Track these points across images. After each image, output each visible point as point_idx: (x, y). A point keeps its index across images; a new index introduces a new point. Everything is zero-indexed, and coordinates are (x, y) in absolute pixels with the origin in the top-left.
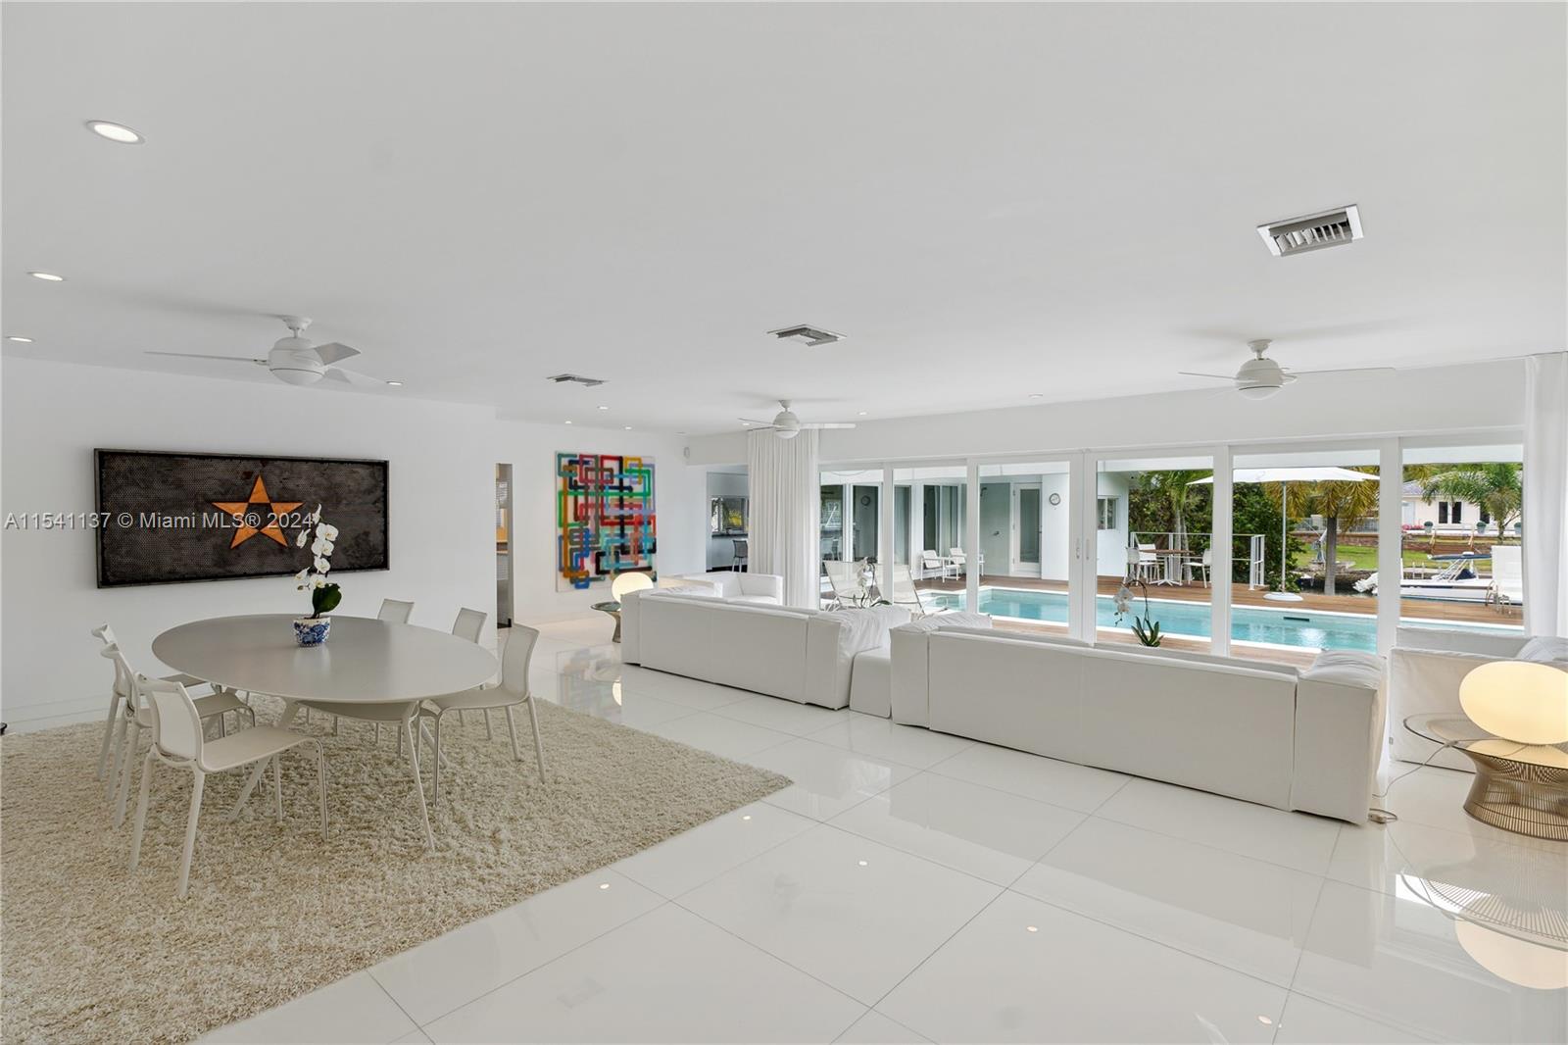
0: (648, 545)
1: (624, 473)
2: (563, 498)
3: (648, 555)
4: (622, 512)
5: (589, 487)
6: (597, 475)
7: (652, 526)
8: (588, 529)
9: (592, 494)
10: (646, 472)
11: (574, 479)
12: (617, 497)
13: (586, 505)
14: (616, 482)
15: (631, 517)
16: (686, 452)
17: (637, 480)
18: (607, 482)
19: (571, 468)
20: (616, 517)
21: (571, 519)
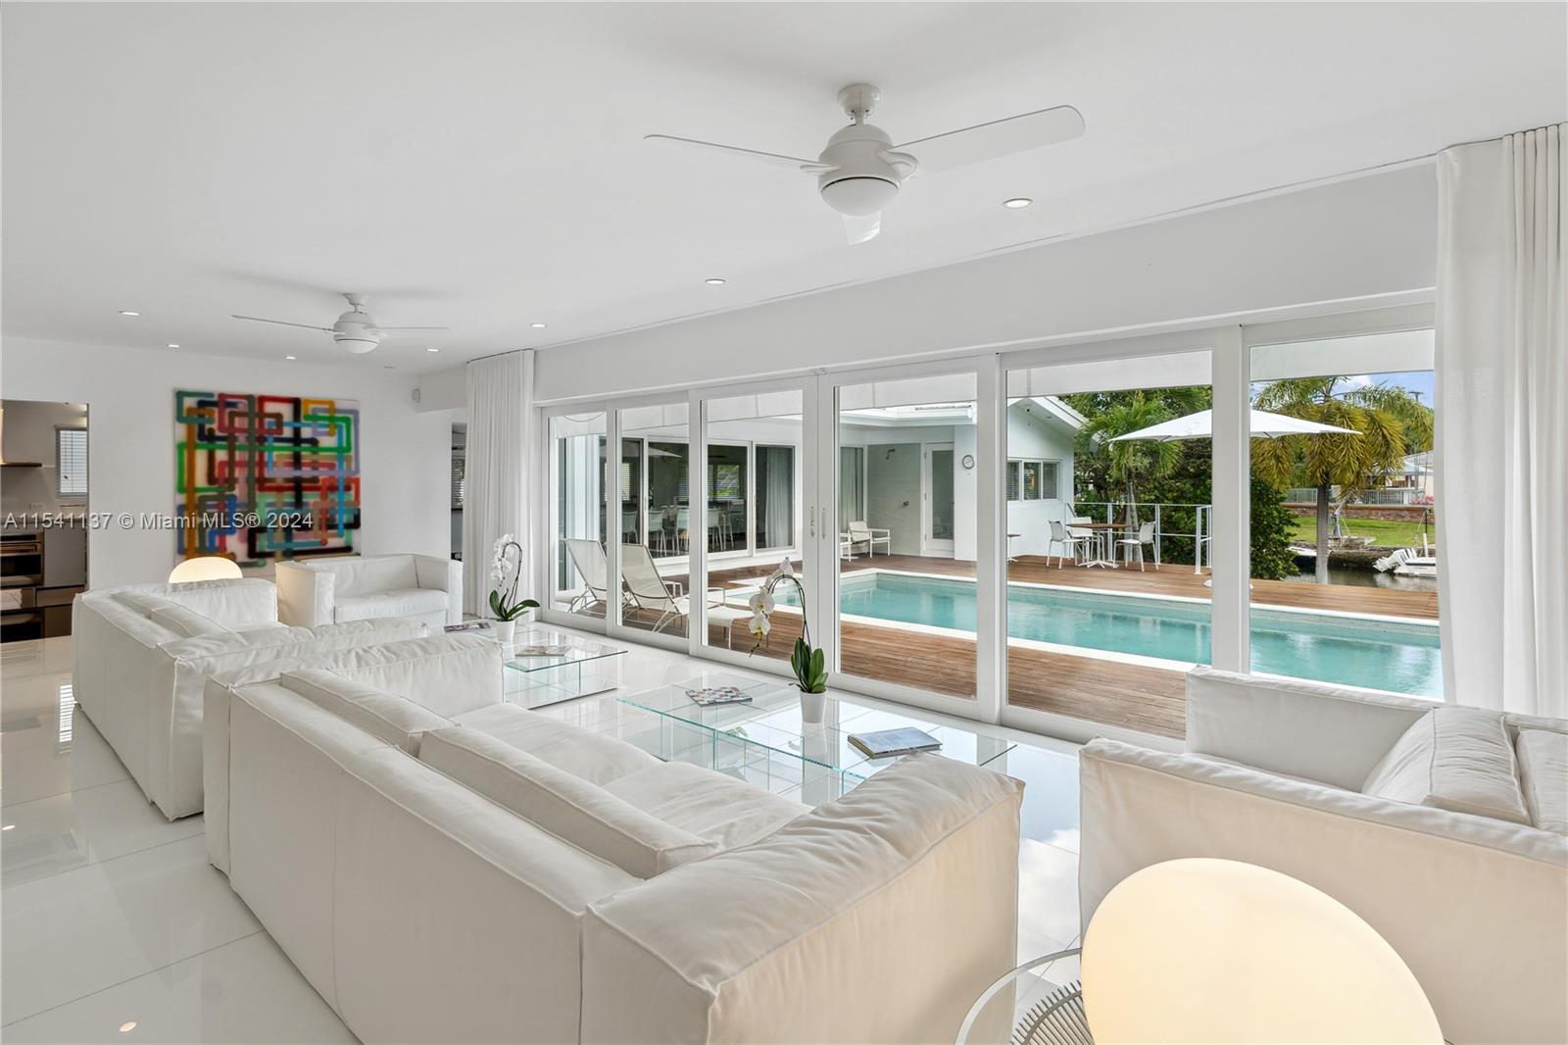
0: (346, 518)
1: (303, 421)
2: (186, 453)
3: (345, 532)
4: (298, 473)
5: (235, 439)
6: (251, 423)
7: (352, 492)
8: (234, 496)
9: (241, 448)
10: (342, 420)
11: (207, 426)
12: (290, 453)
13: (231, 463)
14: (287, 432)
15: (315, 480)
16: (416, 395)
17: (327, 430)
18: (270, 431)
19: (202, 411)
20: (287, 480)
21: (201, 480)
